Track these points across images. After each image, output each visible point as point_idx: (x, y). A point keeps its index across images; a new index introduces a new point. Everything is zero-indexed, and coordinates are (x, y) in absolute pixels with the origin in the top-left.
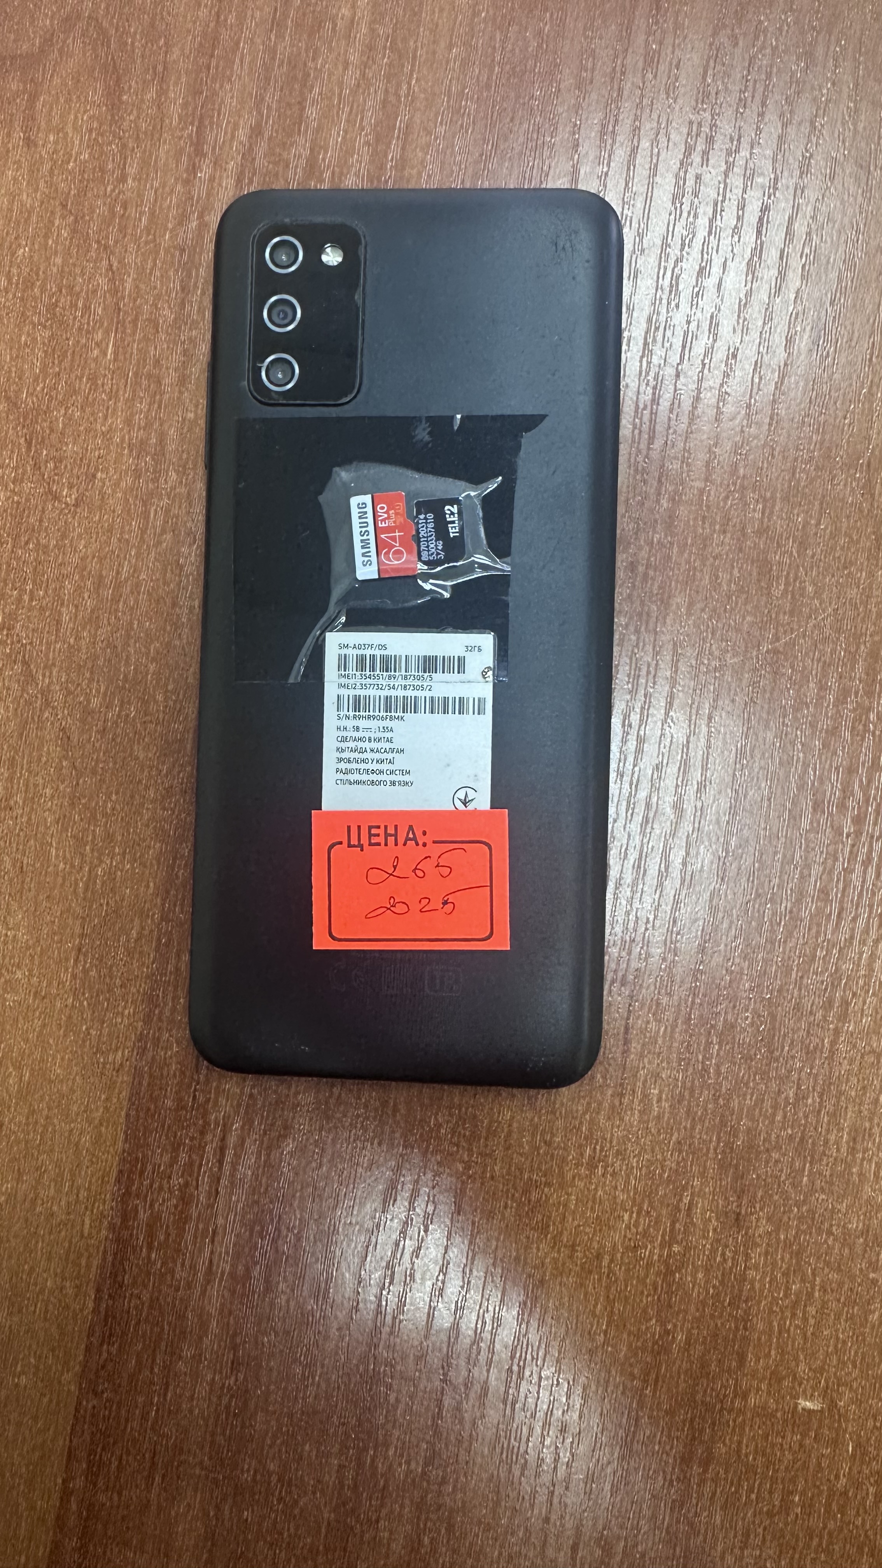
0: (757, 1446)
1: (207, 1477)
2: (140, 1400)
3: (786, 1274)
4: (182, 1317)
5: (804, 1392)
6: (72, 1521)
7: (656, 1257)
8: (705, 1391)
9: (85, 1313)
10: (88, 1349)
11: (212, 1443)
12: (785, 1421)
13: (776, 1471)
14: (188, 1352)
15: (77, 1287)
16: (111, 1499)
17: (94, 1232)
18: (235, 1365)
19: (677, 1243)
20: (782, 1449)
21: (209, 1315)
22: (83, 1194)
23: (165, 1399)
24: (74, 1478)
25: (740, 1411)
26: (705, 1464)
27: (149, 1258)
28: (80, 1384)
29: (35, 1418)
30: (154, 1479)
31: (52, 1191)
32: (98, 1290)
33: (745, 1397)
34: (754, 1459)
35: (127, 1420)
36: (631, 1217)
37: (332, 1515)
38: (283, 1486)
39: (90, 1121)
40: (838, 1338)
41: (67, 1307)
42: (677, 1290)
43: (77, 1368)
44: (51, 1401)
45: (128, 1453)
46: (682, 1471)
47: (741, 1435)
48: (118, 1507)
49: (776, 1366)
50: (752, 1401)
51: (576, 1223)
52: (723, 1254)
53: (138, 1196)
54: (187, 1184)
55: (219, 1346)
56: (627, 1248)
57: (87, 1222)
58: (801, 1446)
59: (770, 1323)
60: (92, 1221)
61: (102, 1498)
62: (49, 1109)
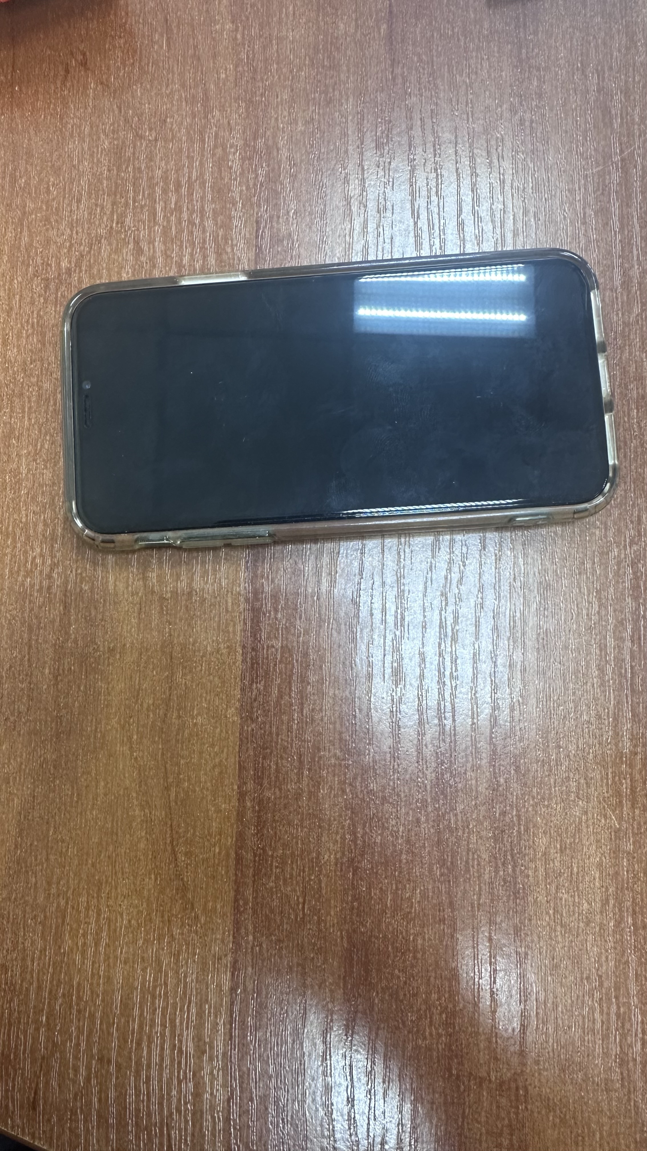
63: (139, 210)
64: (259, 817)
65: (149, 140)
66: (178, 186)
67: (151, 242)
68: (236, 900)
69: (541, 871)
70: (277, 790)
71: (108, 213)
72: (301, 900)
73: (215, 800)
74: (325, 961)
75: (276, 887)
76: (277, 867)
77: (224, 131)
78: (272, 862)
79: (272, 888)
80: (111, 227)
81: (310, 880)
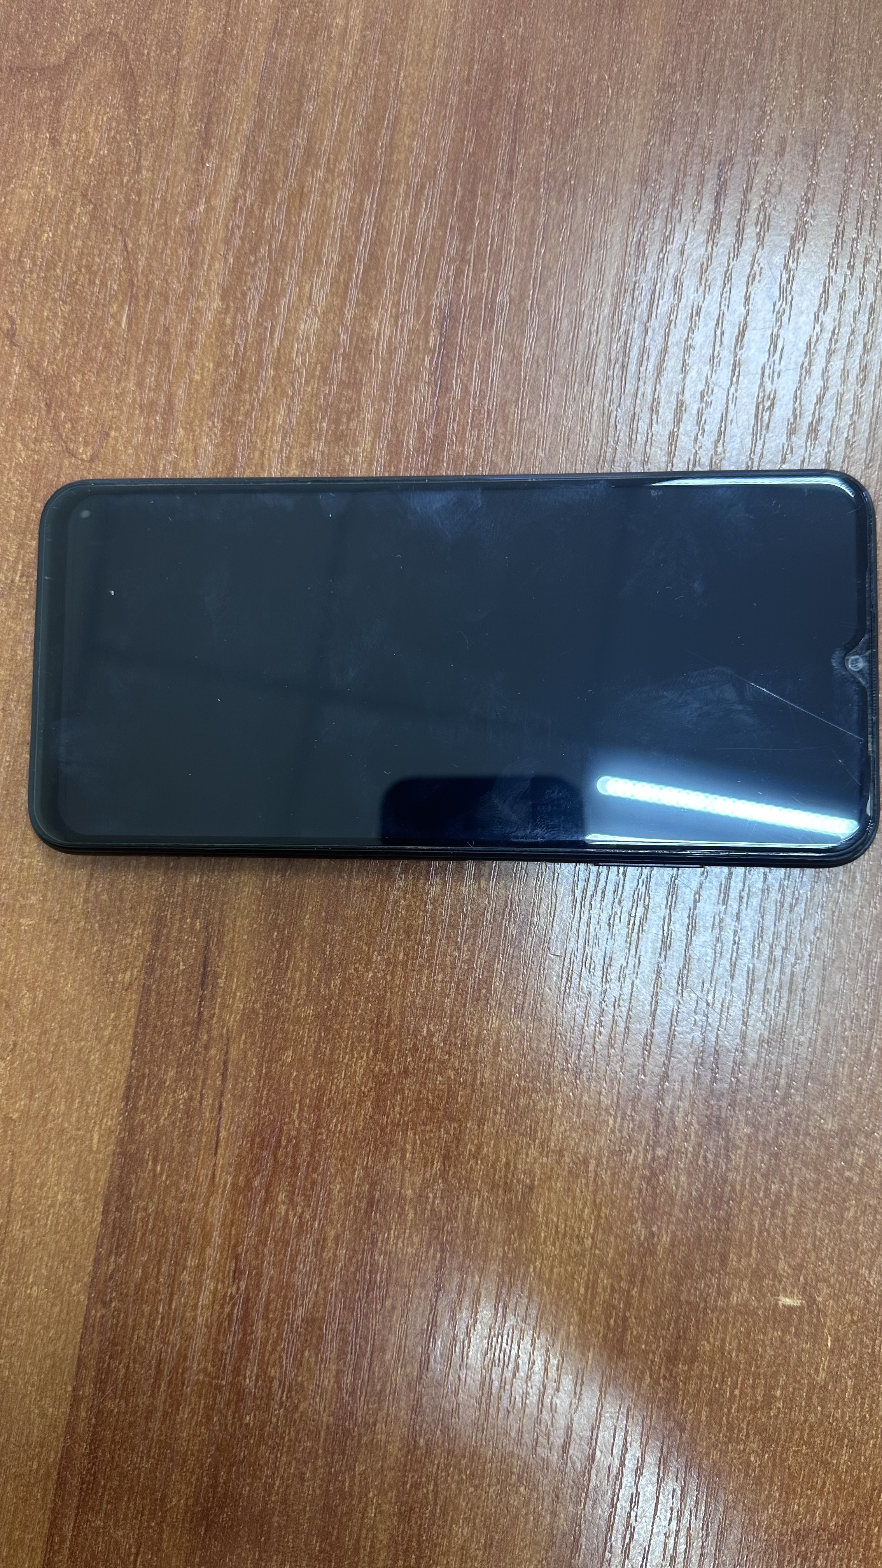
0: (739, 1344)
1: (210, 1383)
2: (147, 1309)
3: (765, 1176)
4: (185, 1229)
5: (785, 1290)
6: (81, 1427)
7: (640, 1161)
8: (689, 1290)
9: (94, 1225)
10: (97, 1261)
11: (216, 1350)
12: (767, 1319)
13: (758, 1367)
14: (191, 1262)
15: (85, 1200)
16: (119, 1406)
17: (102, 1147)
18: (237, 1274)
19: (660, 1146)
20: (764, 1346)
21: (212, 1225)
22: (93, 1110)
23: (170, 1308)
24: (83, 1386)
25: (723, 1310)
26: (691, 1361)
27: (154, 1170)
28: (90, 1294)
29: (47, 1328)
30: (160, 1386)
31: (63, 1107)
32: (107, 1204)
33: (727, 1295)
34: (737, 1356)
35: (134, 1329)
36: (615, 1122)
37: (331, 1419)
38: (283, 1392)
39: (99, 1039)
40: (815, 1235)
41: (76, 1220)
42: (661, 1192)
43: (86, 1279)
44: (61, 1311)
45: (135, 1362)
46: (667, 1368)
47: (725, 1332)
48: (126, 1413)
49: (757, 1265)
50: (734, 1299)
51: (563, 1128)
52: (705, 1157)
53: (144, 1111)
54: (191, 1098)
55: (222, 1255)
56: (612, 1153)
57: (96, 1137)
58: (782, 1342)
59: (751, 1224)
60: (101, 1136)
61: (109, 1404)
62: (61, 1028)
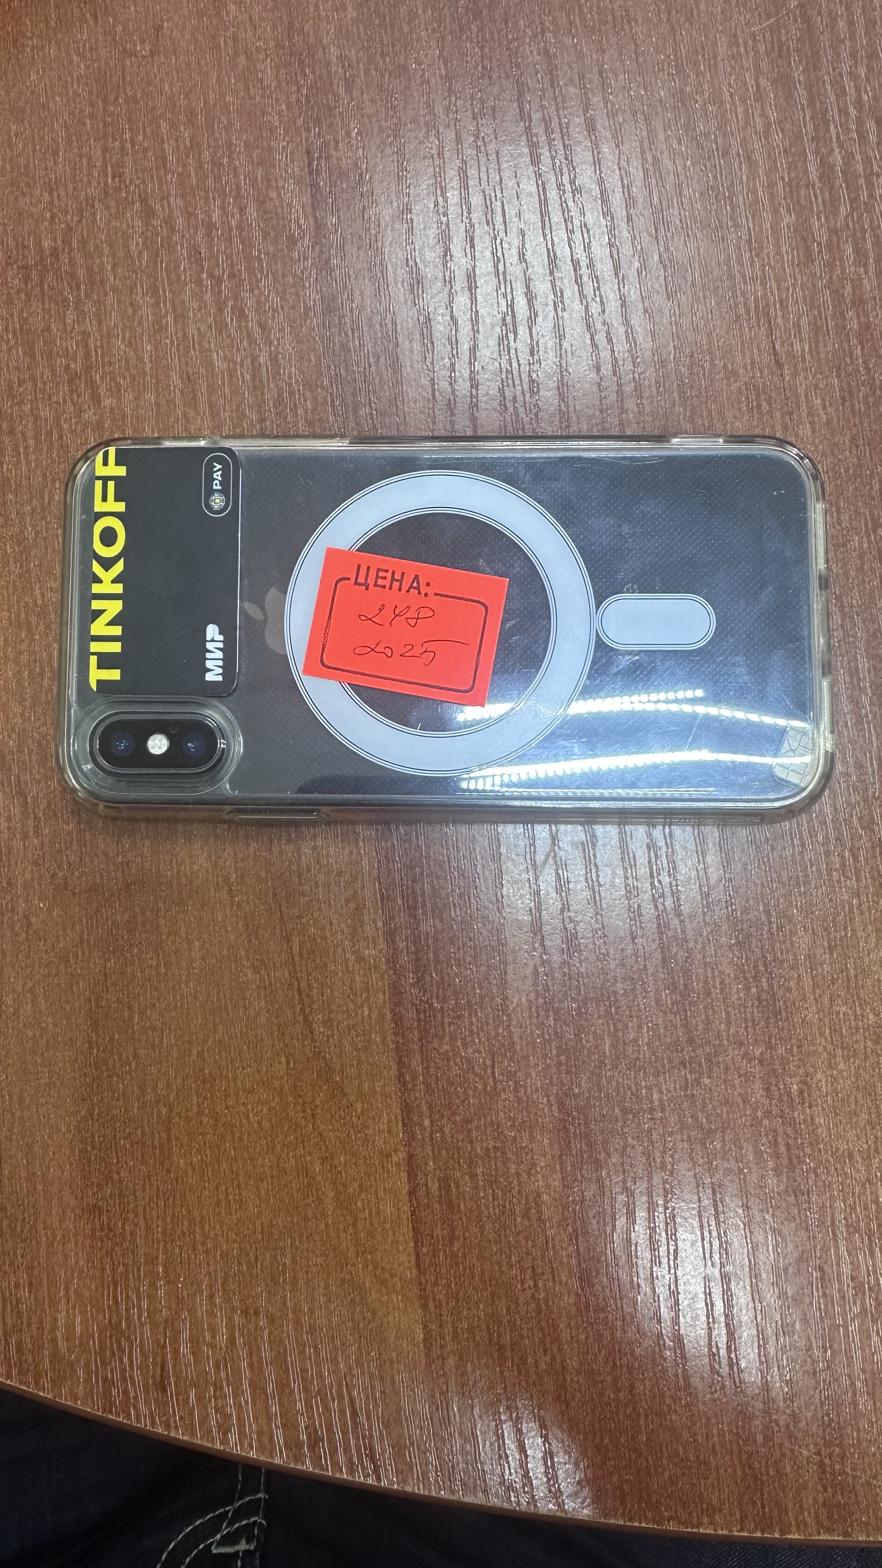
63: (140, 155)
64: (418, 960)
65: (143, 57)
66: (191, 115)
67: (165, 197)
68: (401, 1076)
69: (807, 982)
70: (437, 922)
71: (99, 164)
72: (488, 1063)
73: (354, 945)
74: (532, 1138)
75: (453, 1050)
76: (450, 1024)
77: (246, 32)
78: (443, 1017)
79: (447, 1052)
80: (106, 184)
81: (497, 1034)
